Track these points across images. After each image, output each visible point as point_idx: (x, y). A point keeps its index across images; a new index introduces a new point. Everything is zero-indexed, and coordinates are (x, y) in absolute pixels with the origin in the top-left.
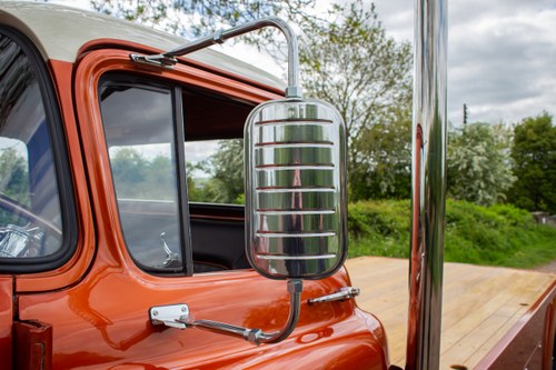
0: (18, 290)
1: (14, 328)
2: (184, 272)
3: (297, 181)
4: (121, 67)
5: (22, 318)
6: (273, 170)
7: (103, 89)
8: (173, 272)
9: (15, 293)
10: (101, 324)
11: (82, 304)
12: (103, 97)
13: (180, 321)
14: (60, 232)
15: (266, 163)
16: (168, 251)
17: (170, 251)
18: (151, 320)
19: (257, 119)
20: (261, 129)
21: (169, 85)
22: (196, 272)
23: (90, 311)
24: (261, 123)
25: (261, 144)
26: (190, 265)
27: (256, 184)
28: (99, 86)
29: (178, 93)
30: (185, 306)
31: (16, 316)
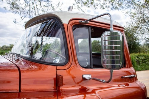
0: (57, 69)
1: (56, 76)
2: (91, 68)
3: (114, 48)
4: (77, 24)
5: (58, 74)
6: (108, 46)
7: (74, 28)
8: (88, 68)
9: (57, 70)
10: (73, 77)
11: (69, 73)
12: (74, 30)
13: (89, 78)
14: (65, 58)
15: (106, 44)
16: (87, 63)
17: (88, 63)
18: (83, 77)
19: (104, 35)
20: (105, 37)
21: (88, 27)
22: (93, 68)
23: (71, 74)
24: (105, 36)
25: (105, 40)
26: (92, 67)
27: (104, 49)
28: (73, 28)
29: (90, 28)
30: (90, 75)
31: (57, 74)
